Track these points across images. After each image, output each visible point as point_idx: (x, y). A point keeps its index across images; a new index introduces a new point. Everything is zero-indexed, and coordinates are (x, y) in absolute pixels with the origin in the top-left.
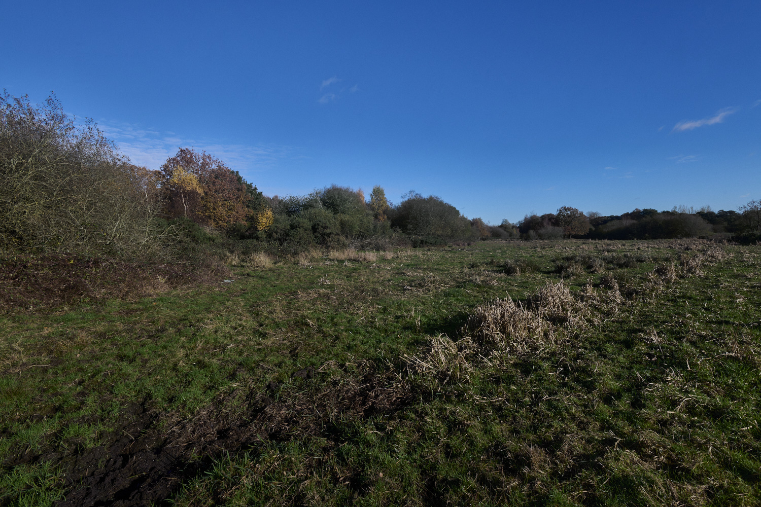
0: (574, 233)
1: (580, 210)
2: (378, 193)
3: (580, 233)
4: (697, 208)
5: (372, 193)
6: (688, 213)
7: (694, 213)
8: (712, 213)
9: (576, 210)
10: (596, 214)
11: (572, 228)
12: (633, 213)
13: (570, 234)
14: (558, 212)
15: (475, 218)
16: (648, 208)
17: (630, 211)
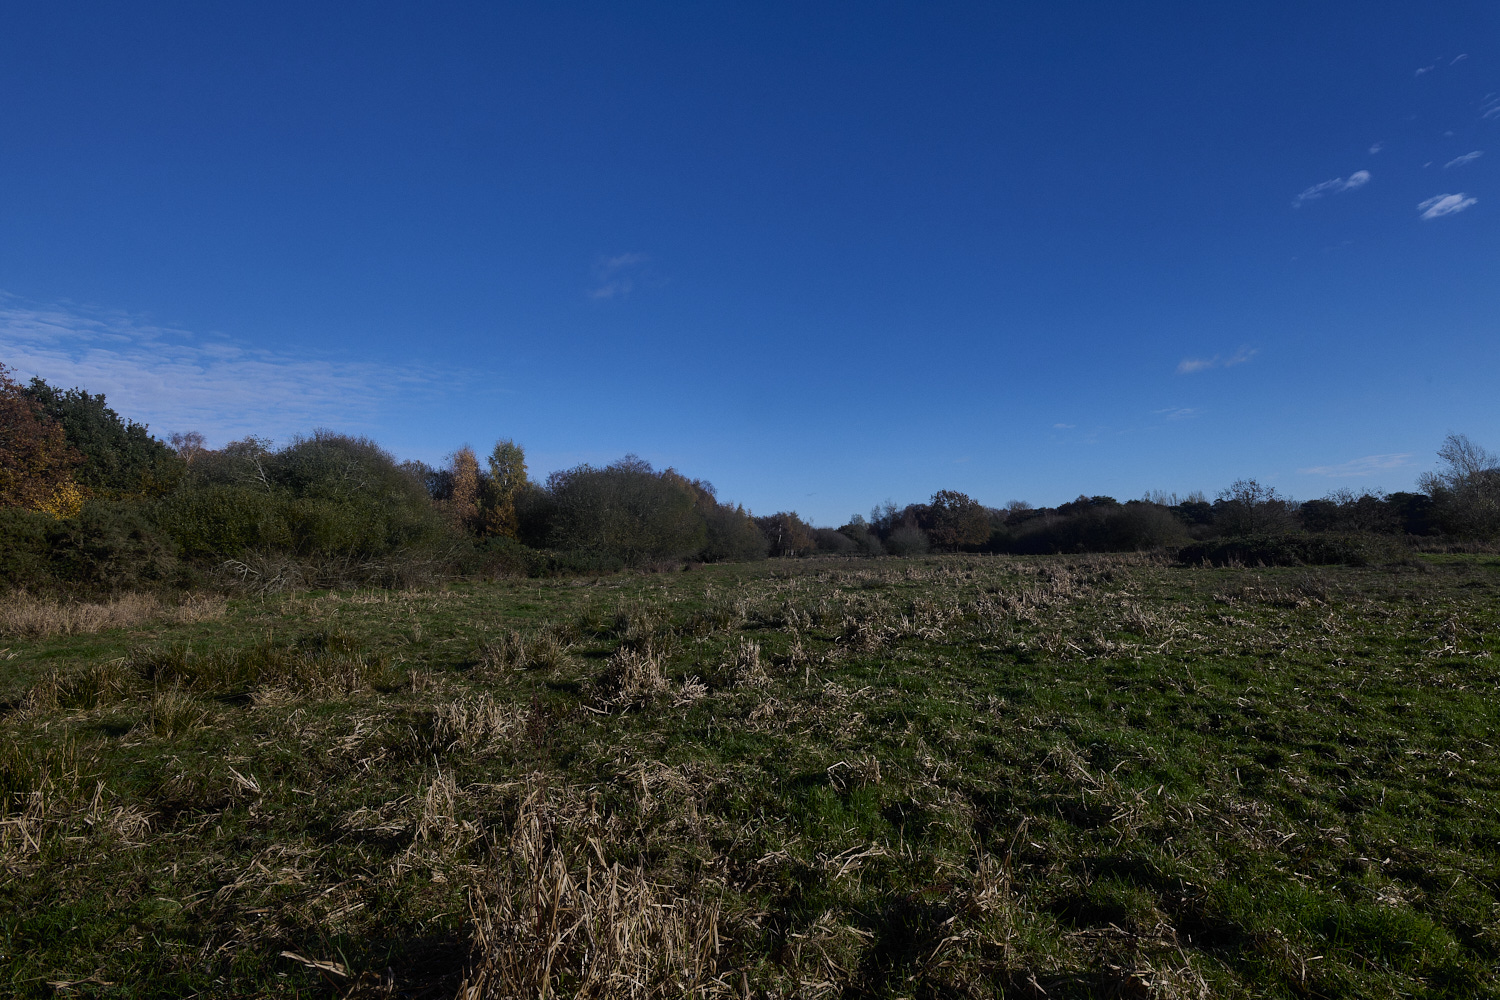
0: (962, 541)
1: (971, 497)
2: (507, 456)
3: (972, 541)
4: (1183, 496)
5: (491, 455)
6: (1170, 505)
7: (1178, 504)
8: (1203, 505)
9: (963, 498)
10: (1023, 505)
11: (958, 532)
12: (1077, 503)
13: (955, 544)
14: (933, 501)
15: (782, 510)
16: (1101, 494)
17: (1072, 501)
